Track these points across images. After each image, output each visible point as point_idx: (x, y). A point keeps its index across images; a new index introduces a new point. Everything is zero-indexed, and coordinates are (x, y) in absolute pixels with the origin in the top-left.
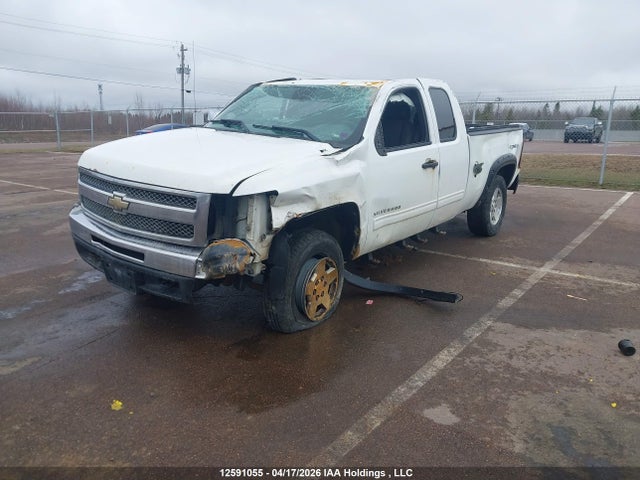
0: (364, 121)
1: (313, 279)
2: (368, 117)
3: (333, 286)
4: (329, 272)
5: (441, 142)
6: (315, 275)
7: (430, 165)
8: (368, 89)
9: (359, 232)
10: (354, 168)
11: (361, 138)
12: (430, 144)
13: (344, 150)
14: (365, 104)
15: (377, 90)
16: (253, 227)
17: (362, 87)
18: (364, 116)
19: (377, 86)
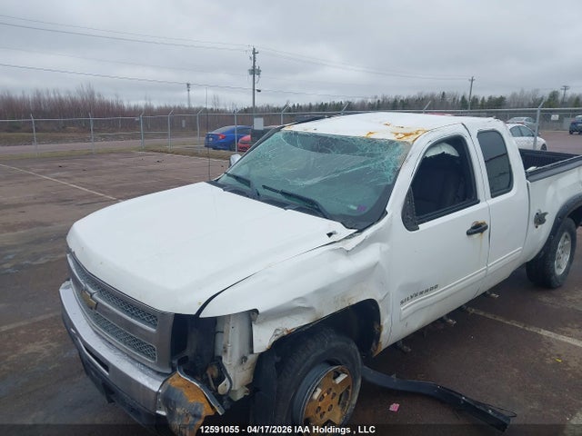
0: (389, 190)
1: (316, 396)
2: (394, 184)
3: (345, 395)
4: (339, 380)
5: (492, 197)
6: (319, 390)
7: (478, 228)
8: (397, 145)
9: (380, 328)
10: (371, 255)
11: (384, 213)
12: (478, 202)
13: (360, 231)
14: (392, 166)
15: (409, 145)
16: (229, 349)
17: (391, 142)
18: (390, 183)
19: (410, 139)
